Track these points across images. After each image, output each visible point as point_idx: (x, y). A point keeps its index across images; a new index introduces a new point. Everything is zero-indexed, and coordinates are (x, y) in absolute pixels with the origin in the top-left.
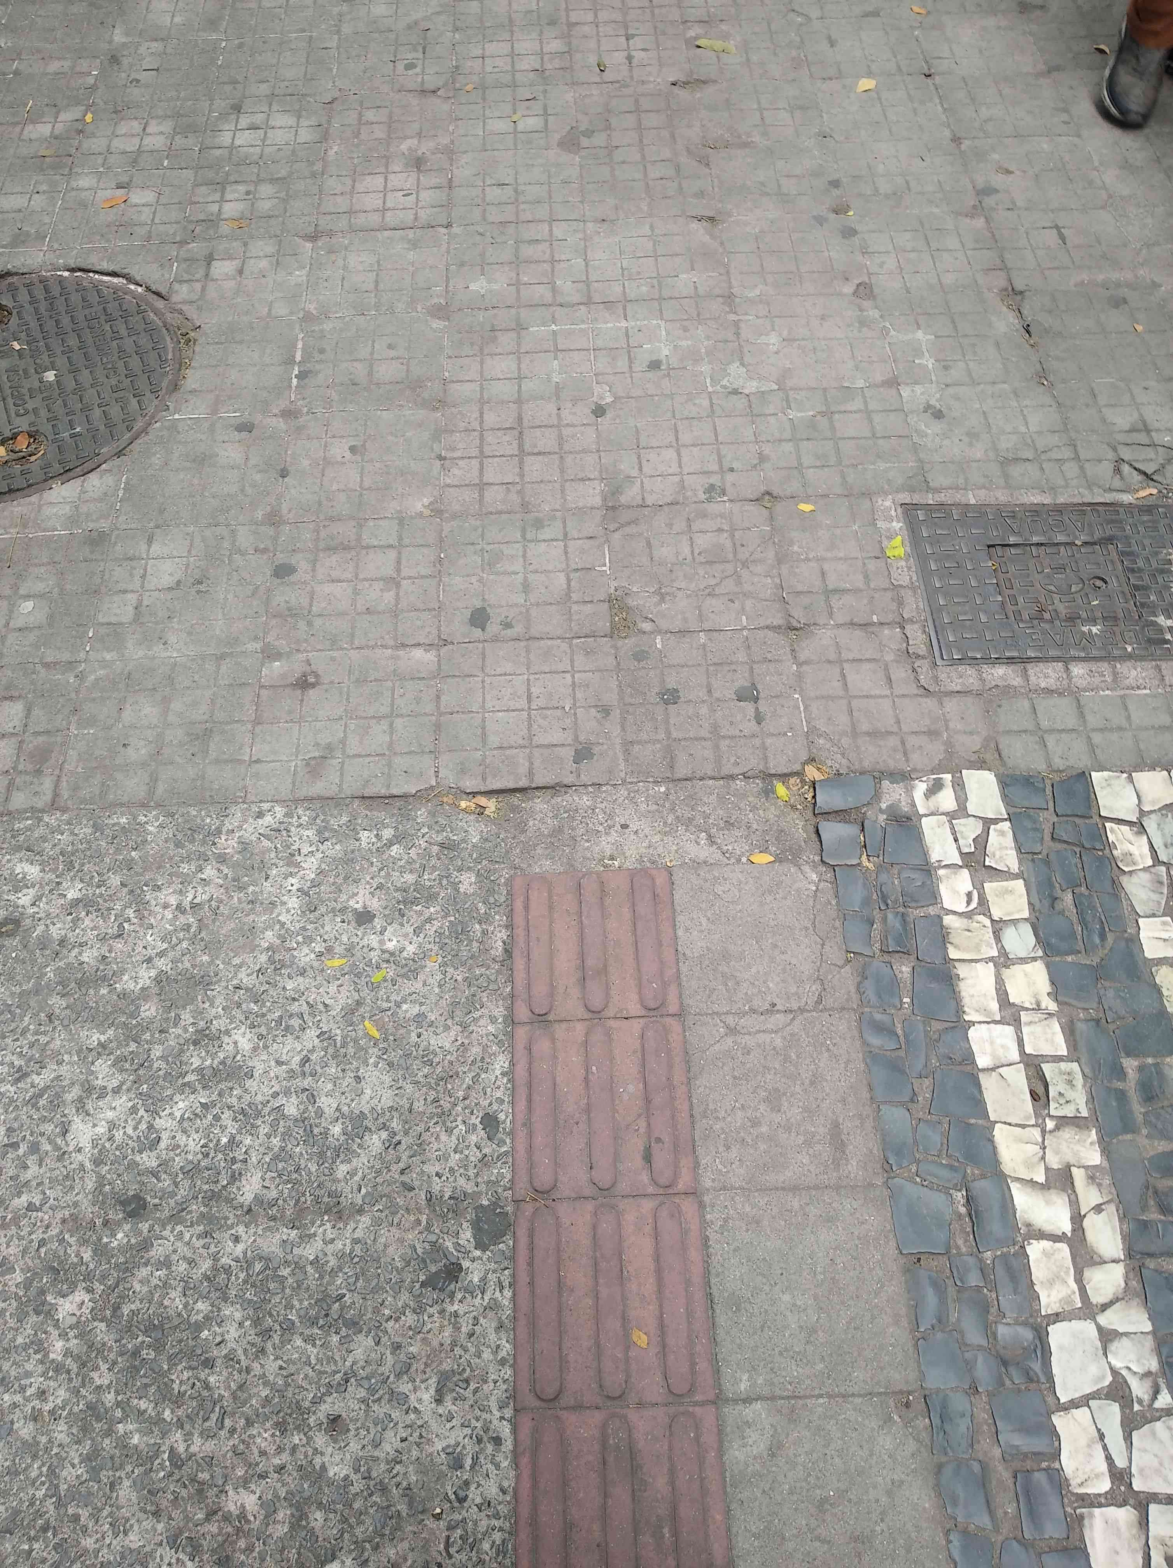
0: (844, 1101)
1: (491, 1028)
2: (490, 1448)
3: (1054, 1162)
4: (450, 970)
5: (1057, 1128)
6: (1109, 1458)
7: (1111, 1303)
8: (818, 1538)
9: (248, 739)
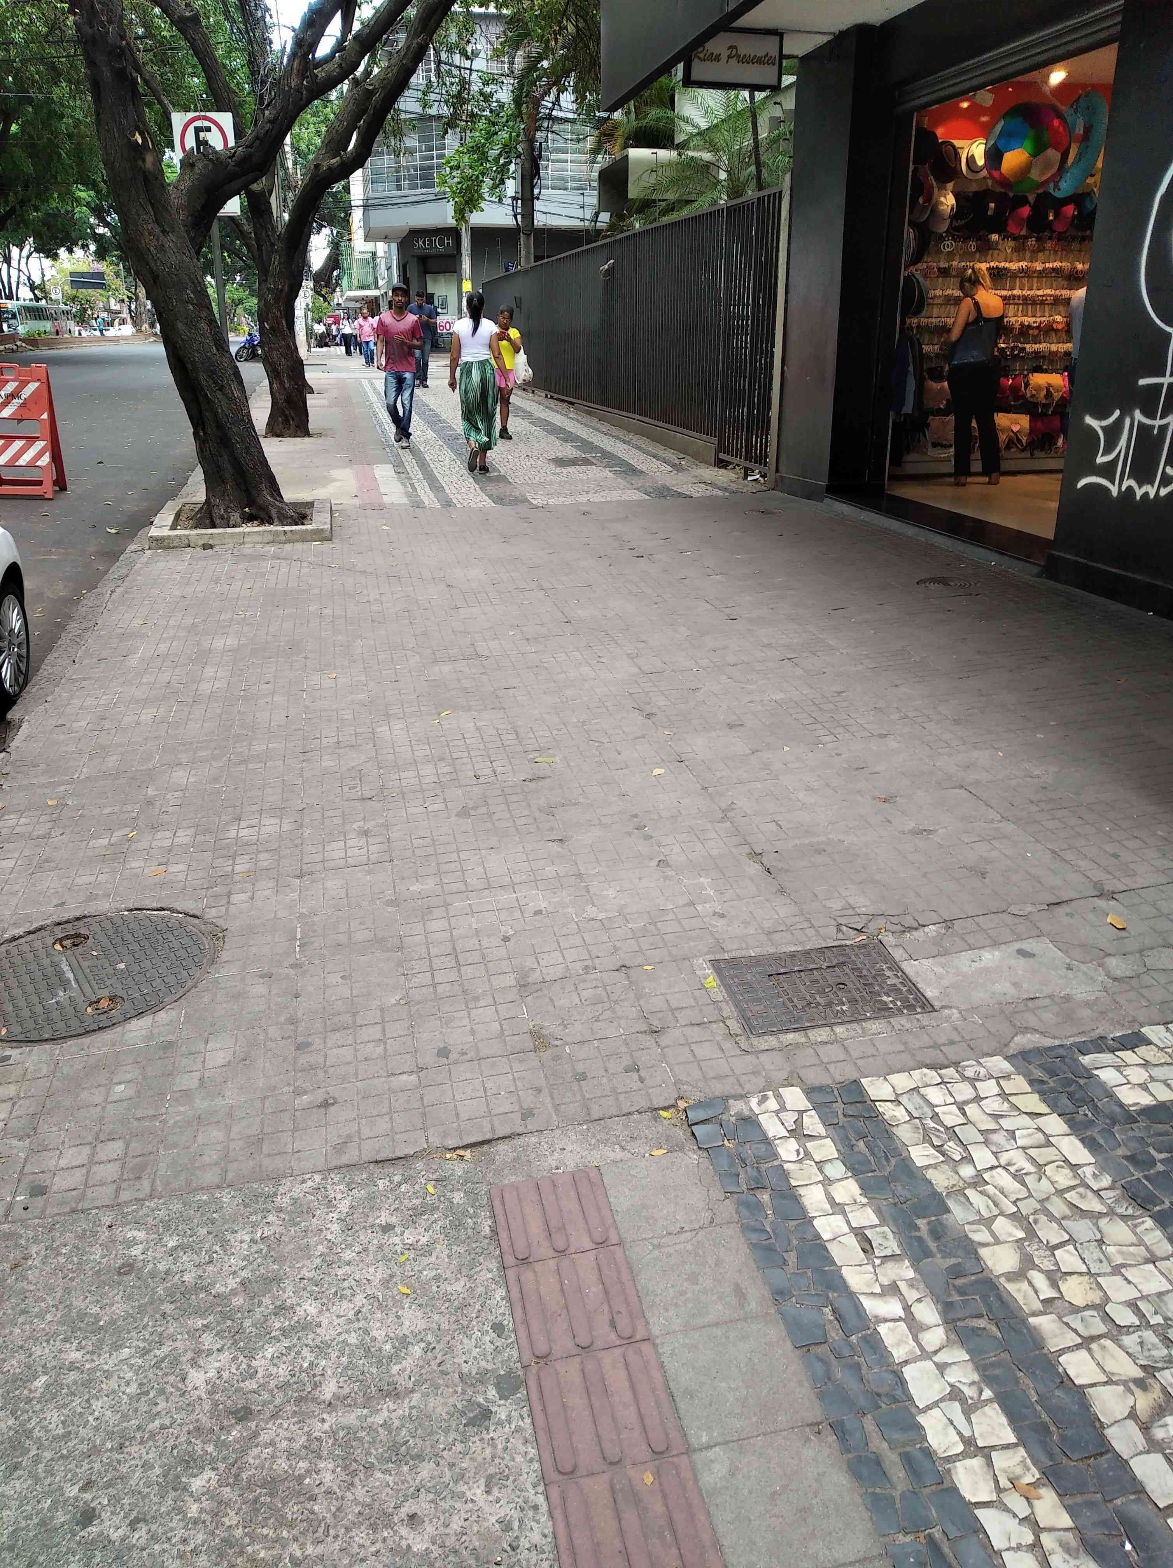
0: (740, 1271)
1: (489, 1275)
2: (531, 1513)
3: (885, 1281)
4: (455, 1248)
5: (882, 1263)
6: (959, 1433)
7: (940, 1349)
8: (774, 1516)
9: (290, 1140)
